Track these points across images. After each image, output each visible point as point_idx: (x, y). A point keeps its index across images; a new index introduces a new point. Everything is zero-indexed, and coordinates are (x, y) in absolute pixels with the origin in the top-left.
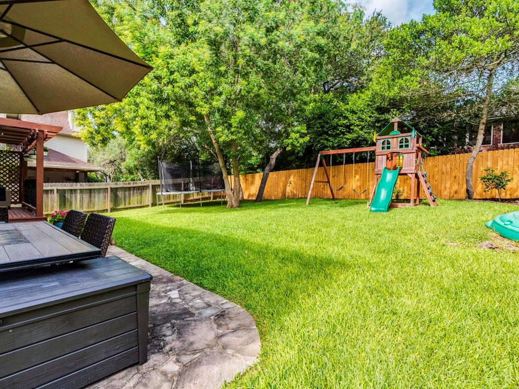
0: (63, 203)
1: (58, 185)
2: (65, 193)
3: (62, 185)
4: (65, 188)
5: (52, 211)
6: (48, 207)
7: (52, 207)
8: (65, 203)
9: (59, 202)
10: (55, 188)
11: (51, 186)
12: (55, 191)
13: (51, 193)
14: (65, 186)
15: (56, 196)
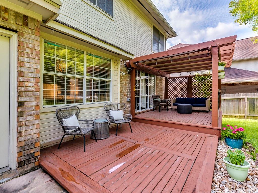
0: (252, 109)
1: (248, 95)
2: (254, 101)
3: (251, 95)
4: (254, 97)
5: (243, 114)
6: (240, 110)
7: (244, 111)
8: (254, 108)
9: (249, 107)
10: (245, 97)
11: (243, 96)
12: (246, 99)
13: (243, 101)
14: (254, 95)
15: (246, 103)
